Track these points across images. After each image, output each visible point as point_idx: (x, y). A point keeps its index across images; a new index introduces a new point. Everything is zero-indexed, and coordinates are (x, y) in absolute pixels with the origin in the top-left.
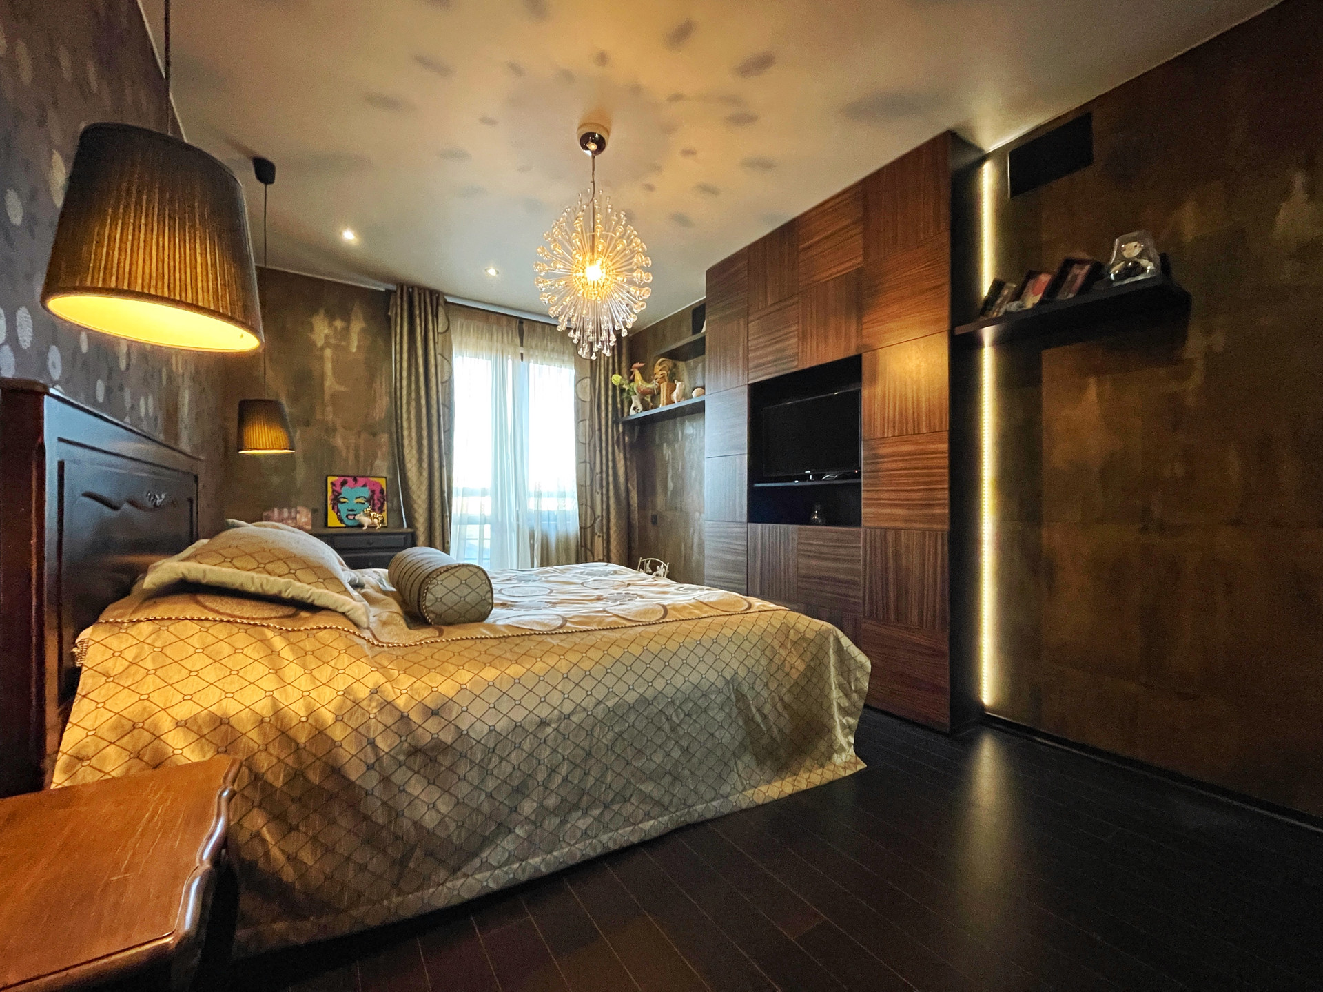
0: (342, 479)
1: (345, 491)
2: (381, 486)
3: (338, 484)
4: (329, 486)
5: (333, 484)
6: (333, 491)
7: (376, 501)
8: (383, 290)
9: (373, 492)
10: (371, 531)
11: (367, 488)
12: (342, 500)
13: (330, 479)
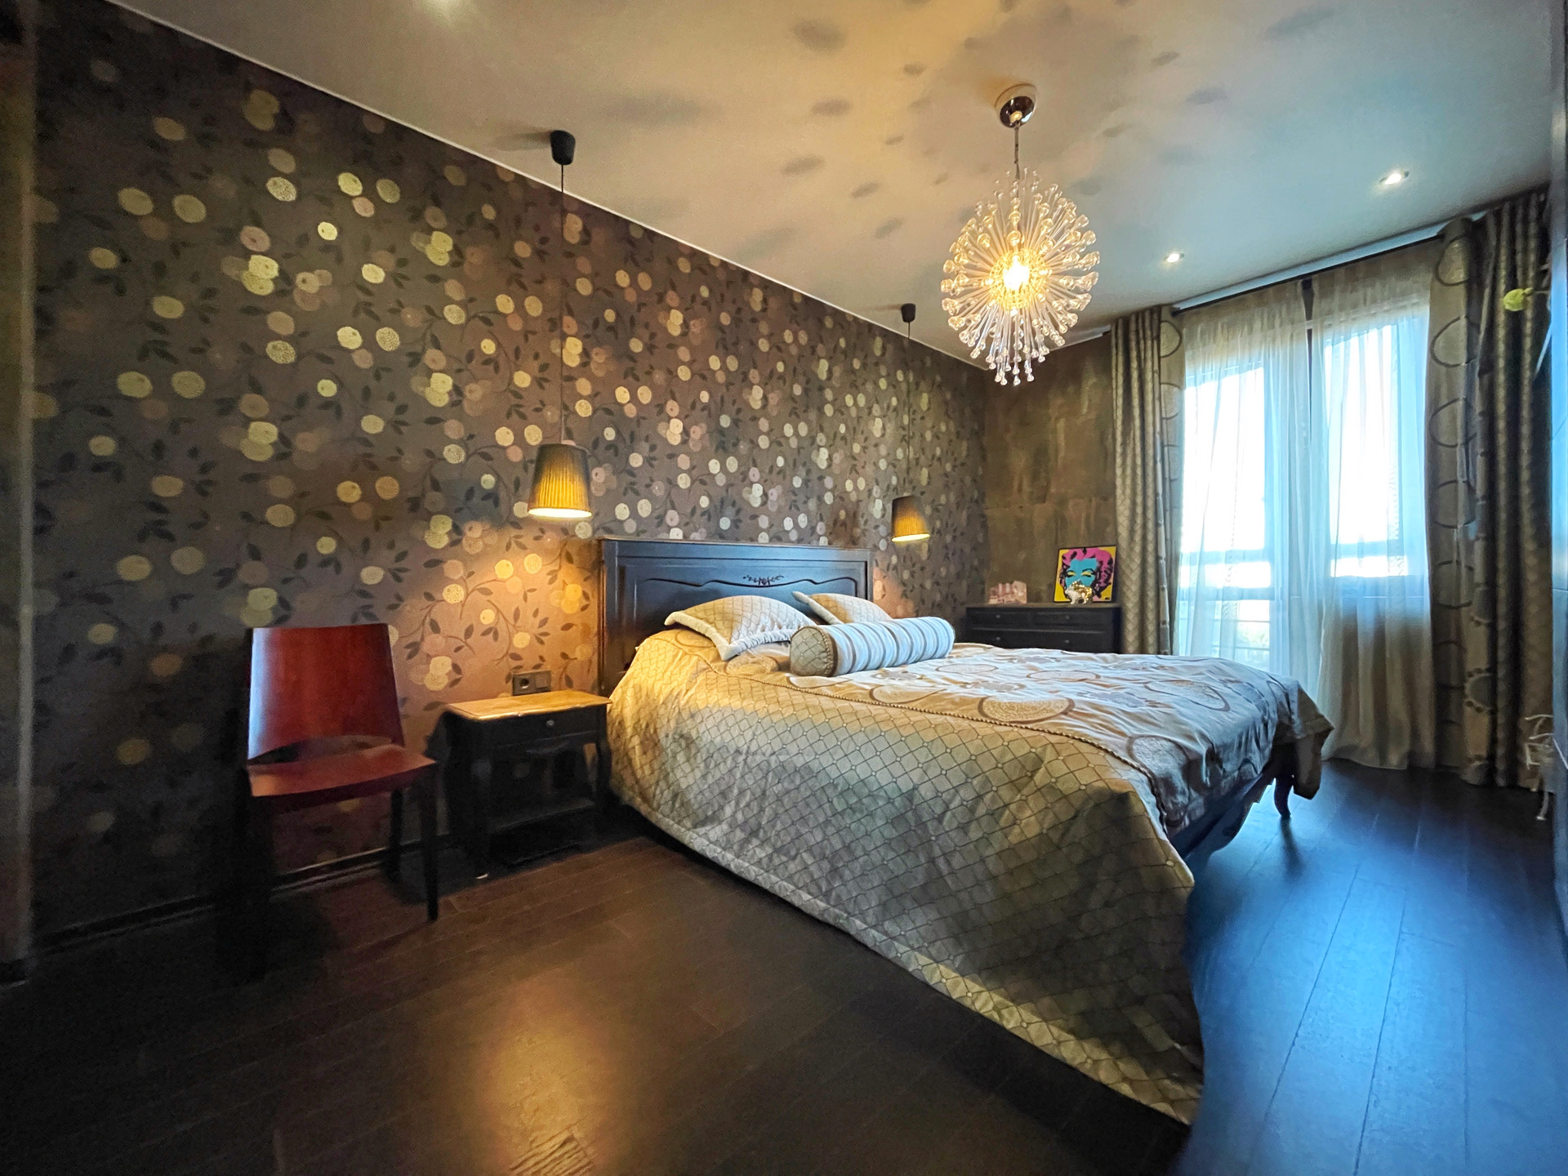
0: (1072, 551)
1: (1074, 564)
2: (1110, 555)
3: (1068, 557)
4: (1060, 559)
5: (1064, 558)
6: (1064, 564)
7: (1103, 573)
8: (1101, 335)
9: (1101, 563)
10: (1080, 606)
11: (1095, 559)
12: (1070, 573)
13: (1062, 552)
